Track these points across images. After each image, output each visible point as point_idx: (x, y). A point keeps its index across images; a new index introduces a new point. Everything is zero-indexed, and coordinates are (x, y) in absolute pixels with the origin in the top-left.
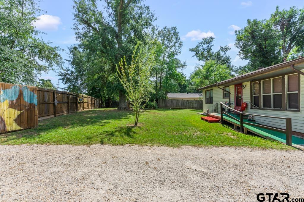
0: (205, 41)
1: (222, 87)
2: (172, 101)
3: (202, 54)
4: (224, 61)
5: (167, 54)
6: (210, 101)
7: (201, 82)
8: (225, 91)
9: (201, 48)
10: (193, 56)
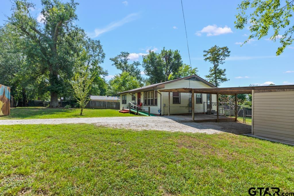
0: (123, 55)
1: (131, 94)
2: (95, 102)
3: (120, 64)
4: (136, 73)
5: (91, 62)
6: (124, 102)
7: (119, 88)
8: (133, 96)
9: (119, 59)
10: (113, 65)
